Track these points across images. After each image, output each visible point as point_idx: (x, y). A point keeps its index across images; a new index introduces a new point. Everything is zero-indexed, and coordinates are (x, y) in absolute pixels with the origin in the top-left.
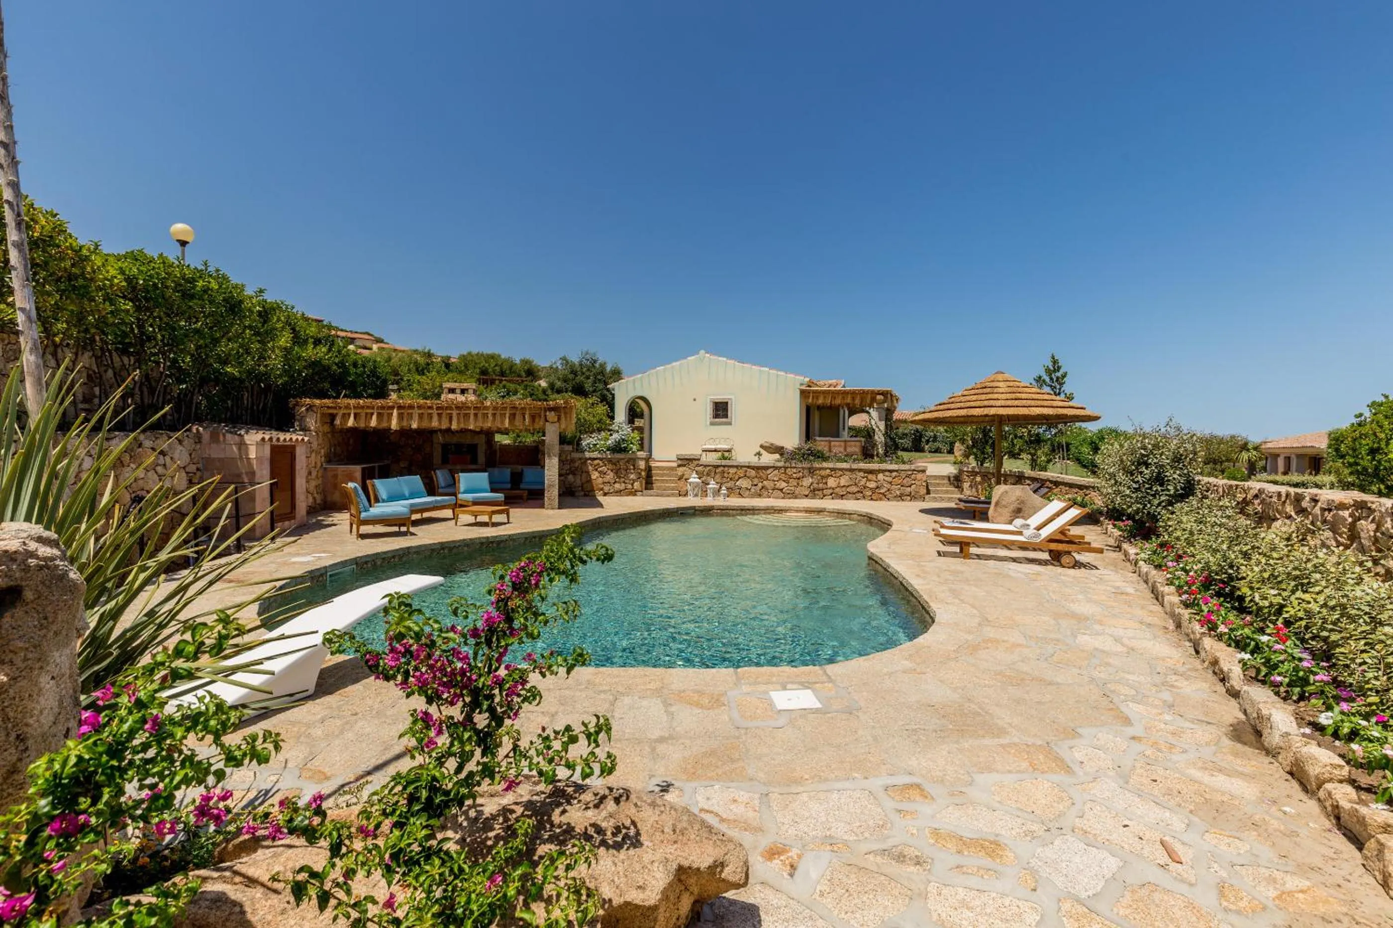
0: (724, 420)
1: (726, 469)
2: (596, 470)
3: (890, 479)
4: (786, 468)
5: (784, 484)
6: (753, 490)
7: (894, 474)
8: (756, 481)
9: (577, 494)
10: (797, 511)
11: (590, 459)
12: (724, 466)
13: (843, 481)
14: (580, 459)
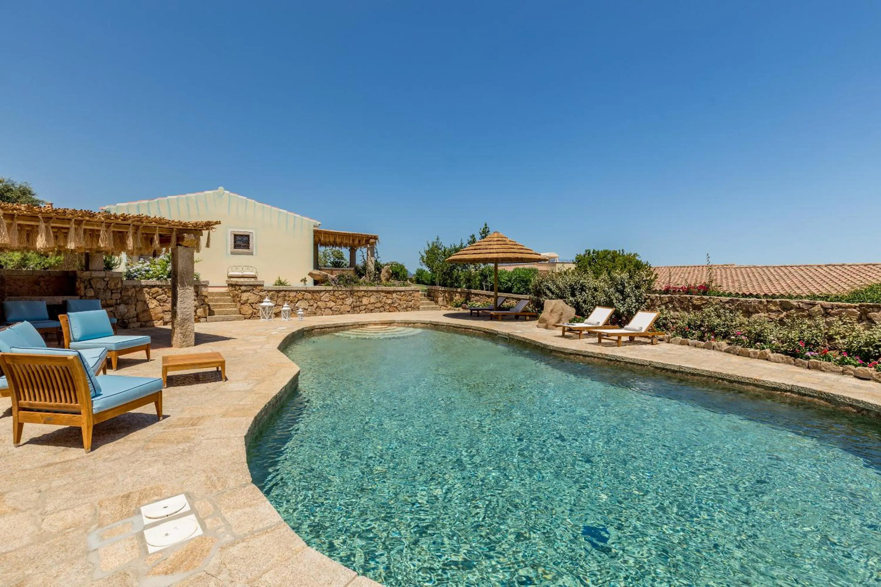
0: (247, 250)
1: (287, 293)
2: (155, 298)
3: (399, 297)
4: (334, 291)
5: (333, 304)
6: (309, 310)
7: (403, 293)
8: (312, 302)
9: (132, 325)
10: (375, 324)
11: (146, 286)
12: (285, 291)
13: (373, 300)
14: (134, 287)
